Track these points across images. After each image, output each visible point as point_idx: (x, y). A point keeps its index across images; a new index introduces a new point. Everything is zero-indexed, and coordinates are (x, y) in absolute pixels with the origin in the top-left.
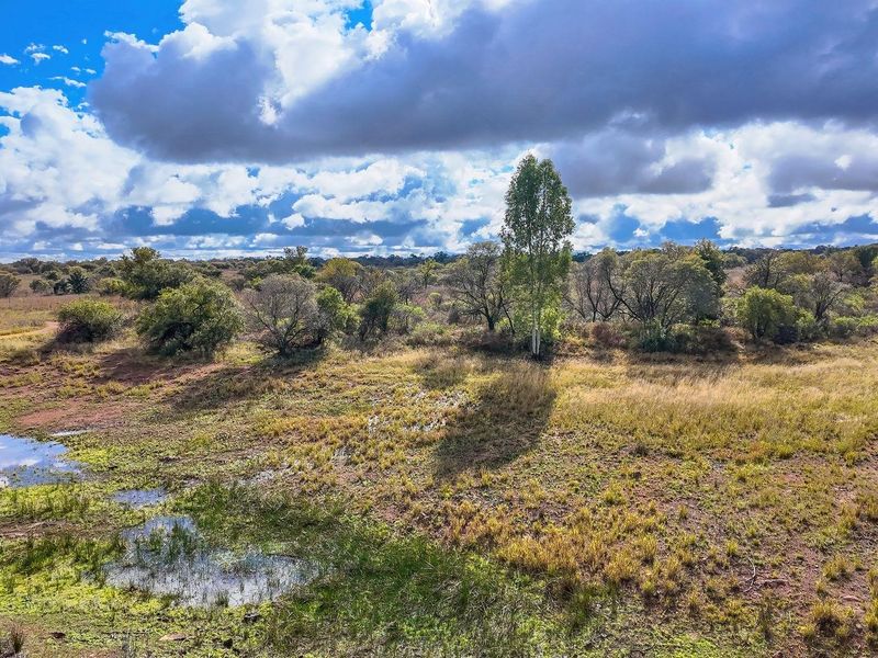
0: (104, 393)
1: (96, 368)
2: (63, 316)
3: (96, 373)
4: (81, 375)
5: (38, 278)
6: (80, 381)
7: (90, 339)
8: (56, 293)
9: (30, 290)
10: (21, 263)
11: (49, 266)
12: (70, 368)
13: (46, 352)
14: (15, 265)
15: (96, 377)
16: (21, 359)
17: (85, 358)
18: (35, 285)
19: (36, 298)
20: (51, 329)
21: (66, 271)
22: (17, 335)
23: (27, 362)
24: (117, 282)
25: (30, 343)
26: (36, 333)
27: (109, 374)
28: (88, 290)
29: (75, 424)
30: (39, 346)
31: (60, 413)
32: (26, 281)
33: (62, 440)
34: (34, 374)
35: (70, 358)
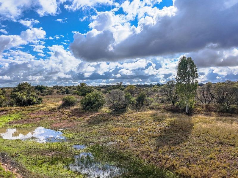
0: (72, 119)
1: (70, 113)
2: (63, 100)
3: (70, 114)
4: (67, 115)
5: (58, 90)
6: (67, 116)
7: (69, 105)
8: (62, 94)
9: (56, 93)
10: (55, 87)
11: (61, 87)
12: (64, 113)
13: (59, 108)
14: (53, 87)
15: (70, 115)
16: (53, 110)
17: (68, 110)
18: (57, 92)
19: (57, 95)
20: (60, 103)
21: (65, 89)
22: (53, 104)
23: (55, 111)
24: (76, 91)
25: (56, 106)
26: (57, 104)
27: (73, 114)
28: (70, 93)
29: (65, 127)
30: (57, 107)
31: (61, 124)
32: (55, 91)
33: (62, 131)
34: (56, 114)
35: (64, 110)
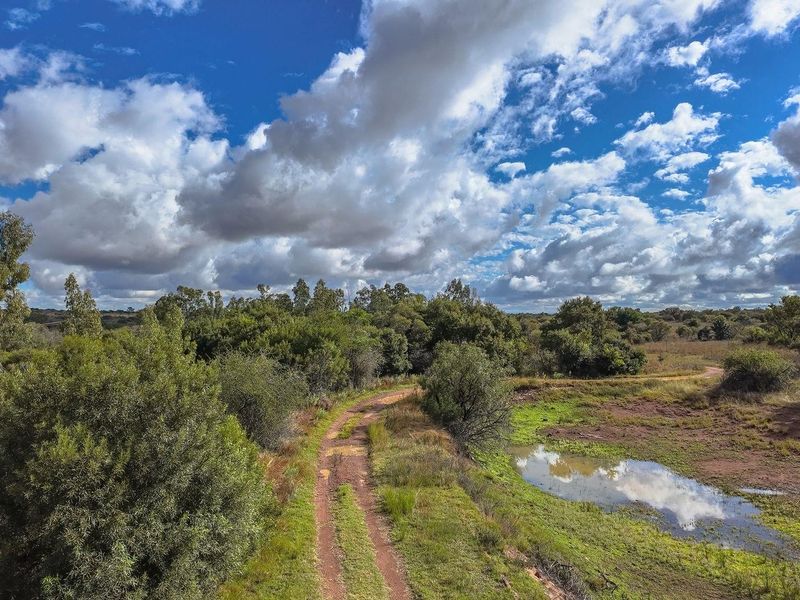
0: (785, 451)
1: (769, 421)
2: (729, 363)
3: (770, 425)
4: (753, 427)
5: (681, 325)
6: (754, 433)
7: (754, 388)
8: (699, 338)
9: (677, 336)
10: (666, 312)
11: (689, 315)
12: (740, 417)
13: (714, 396)
14: (661, 313)
15: (771, 431)
16: (690, 401)
17: (754, 408)
18: (680, 332)
19: (683, 343)
20: (714, 373)
21: (704, 320)
22: (685, 378)
23: (697, 405)
24: (756, 328)
25: (696, 387)
26: (700, 376)
27: (785, 429)
28: (730, 337)
29: (760, 482)
30: (705, 390)
31: (739, 466)
32: (674, 326)
33: (752, 498)
34: (707, 417)
35: (738, 406)
